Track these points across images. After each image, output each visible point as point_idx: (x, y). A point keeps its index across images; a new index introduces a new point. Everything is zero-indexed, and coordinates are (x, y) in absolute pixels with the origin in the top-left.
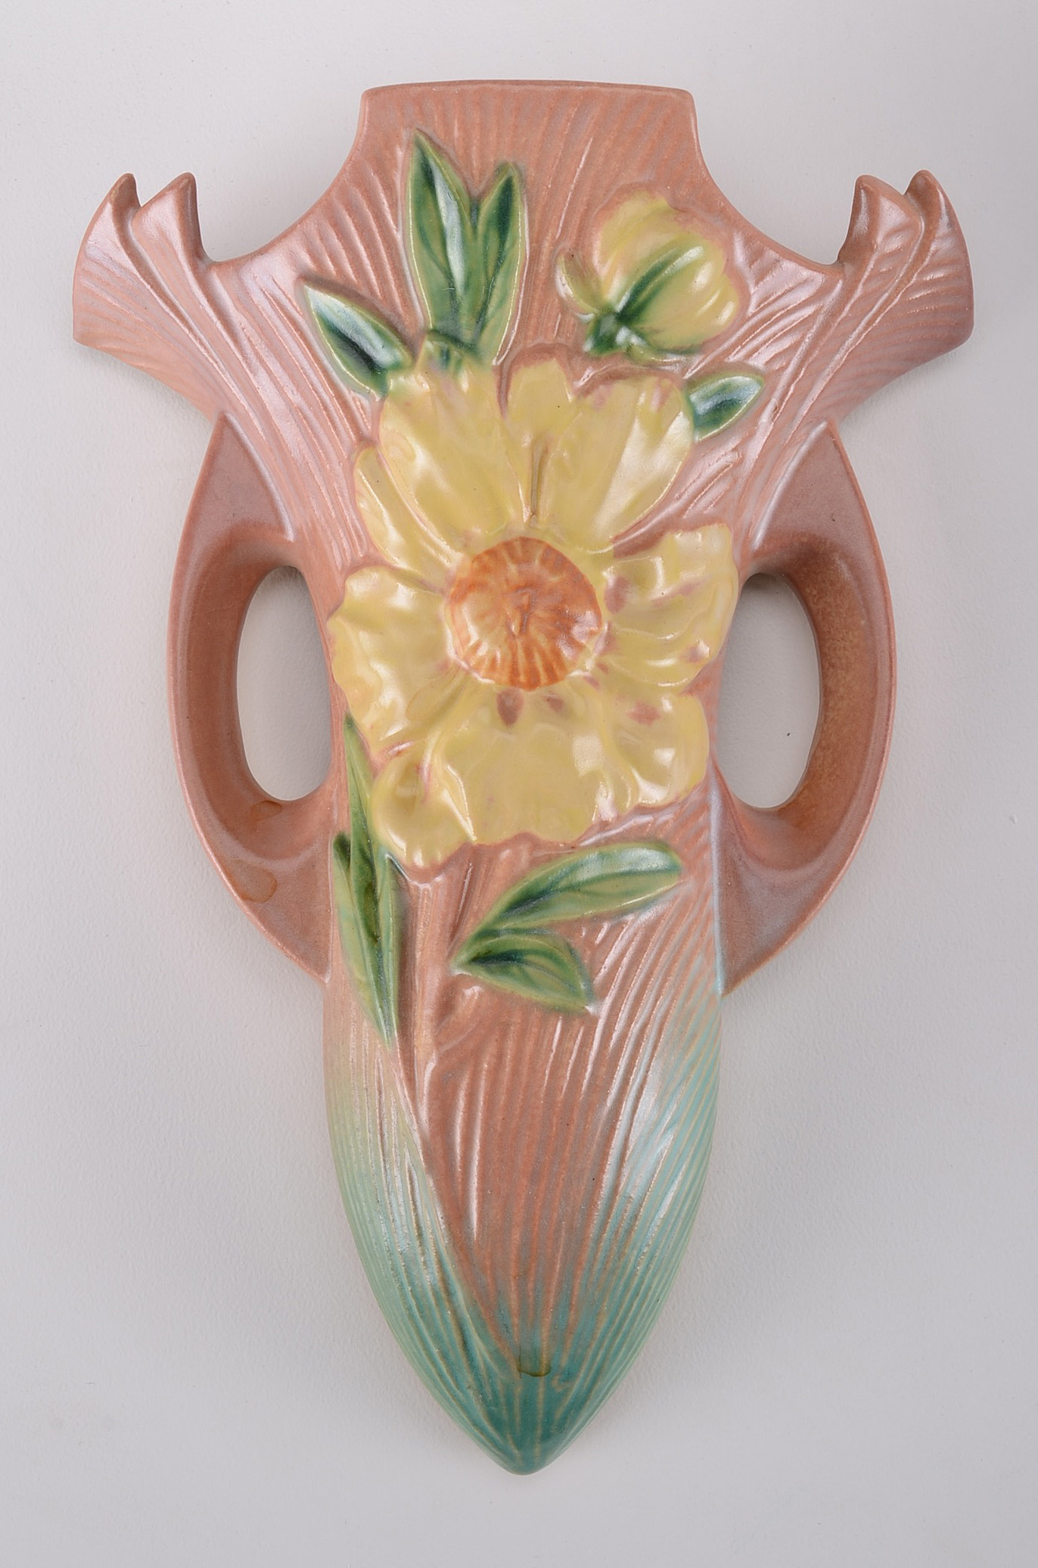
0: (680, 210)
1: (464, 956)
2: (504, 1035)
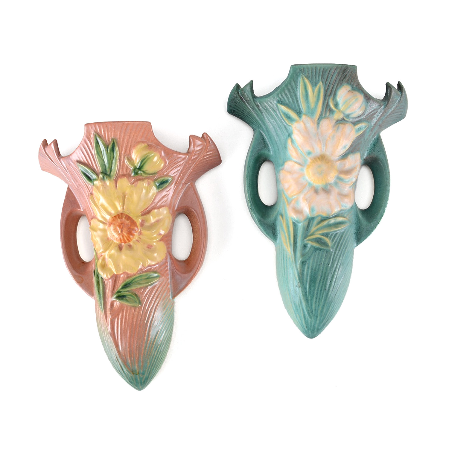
0: (150, 146)
1: (115, 296)
2: (123, 312)
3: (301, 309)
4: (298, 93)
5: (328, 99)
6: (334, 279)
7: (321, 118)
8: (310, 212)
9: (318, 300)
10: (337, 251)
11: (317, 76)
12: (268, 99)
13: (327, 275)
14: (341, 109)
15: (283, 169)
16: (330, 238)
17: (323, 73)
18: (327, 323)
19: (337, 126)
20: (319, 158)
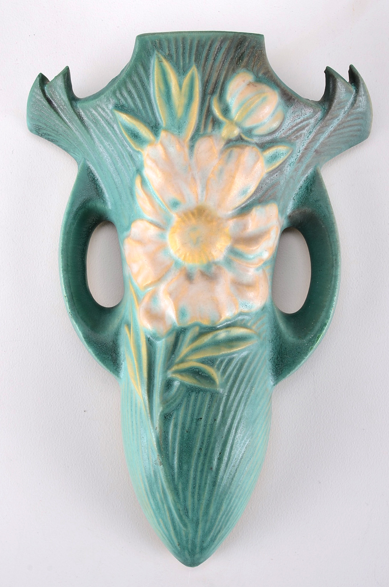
3: (166, 507)
4: (152, 89)
5: (210, 99)
6: (228, 449)
7: (196, 137)
8: (177, 317)
9: (197, 491)
10: (233, 394)
11: (187, 55)
12: (97, 102)
13: (213, 440)
14: (235, 119)
15: (128, 236)
16: (218, 369)
17: (197, 50)
18: (219, 536)
19: (229, 151)
20: (193, 214)
